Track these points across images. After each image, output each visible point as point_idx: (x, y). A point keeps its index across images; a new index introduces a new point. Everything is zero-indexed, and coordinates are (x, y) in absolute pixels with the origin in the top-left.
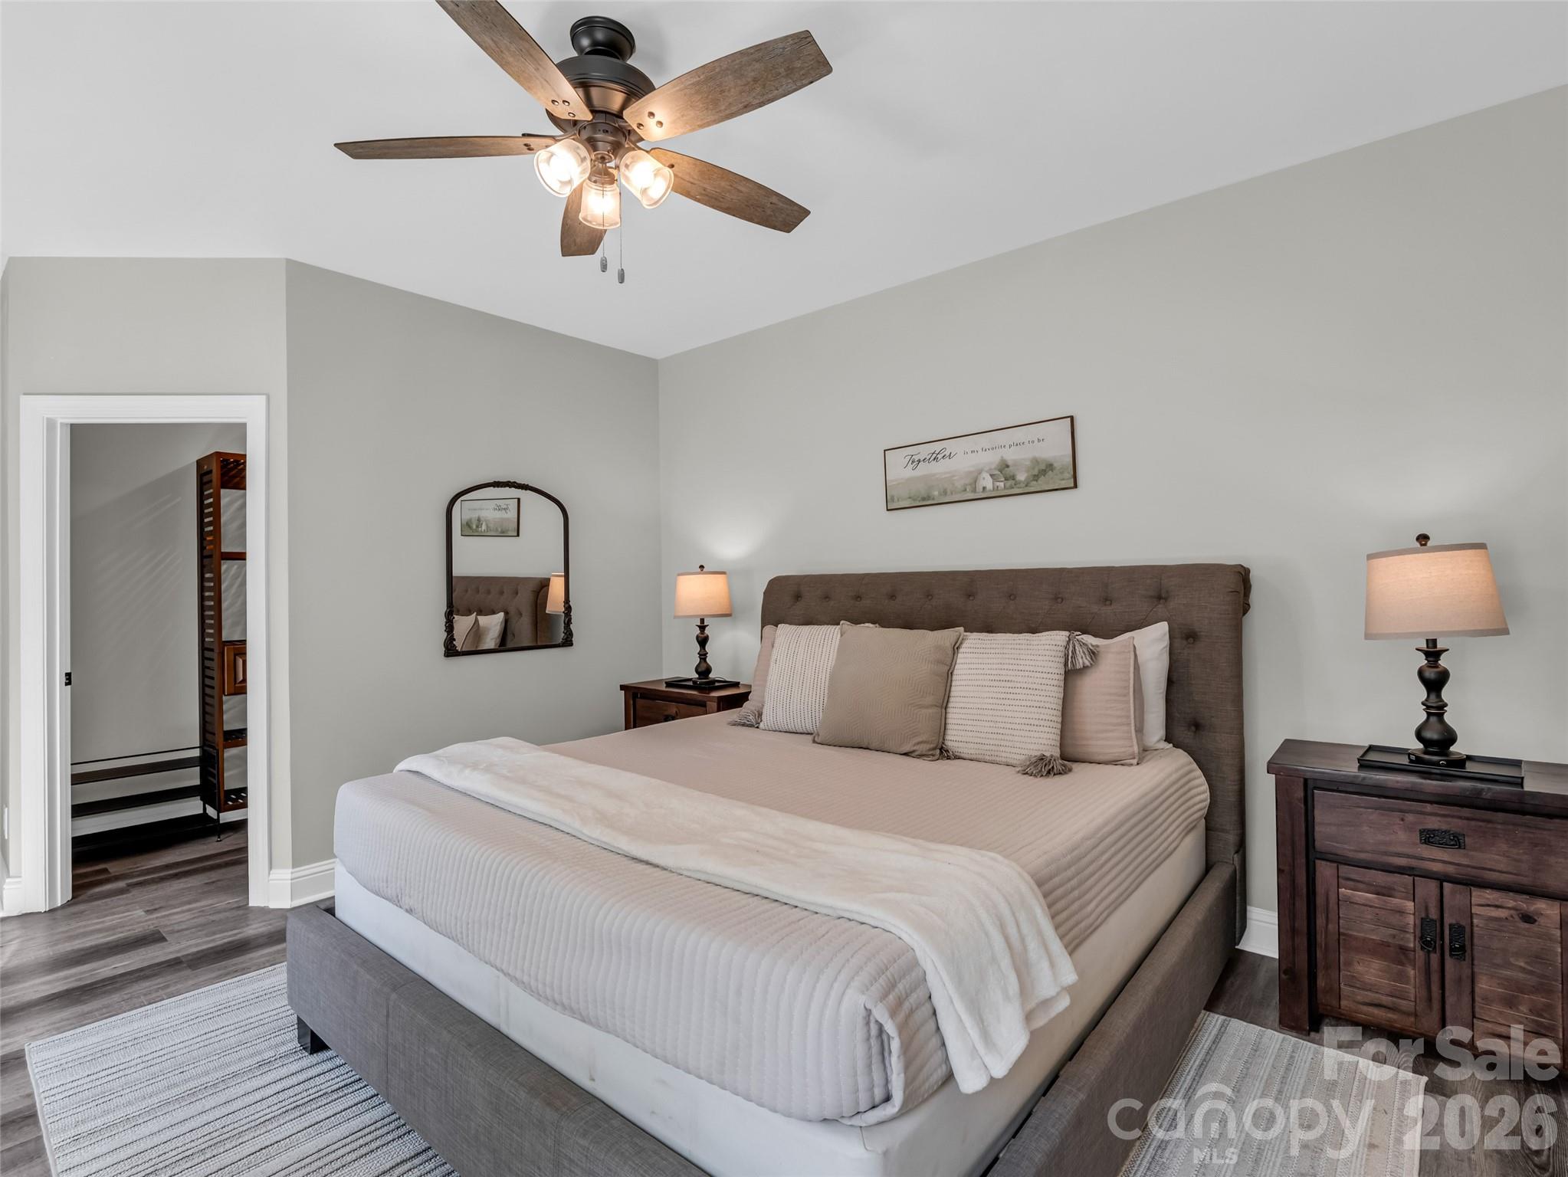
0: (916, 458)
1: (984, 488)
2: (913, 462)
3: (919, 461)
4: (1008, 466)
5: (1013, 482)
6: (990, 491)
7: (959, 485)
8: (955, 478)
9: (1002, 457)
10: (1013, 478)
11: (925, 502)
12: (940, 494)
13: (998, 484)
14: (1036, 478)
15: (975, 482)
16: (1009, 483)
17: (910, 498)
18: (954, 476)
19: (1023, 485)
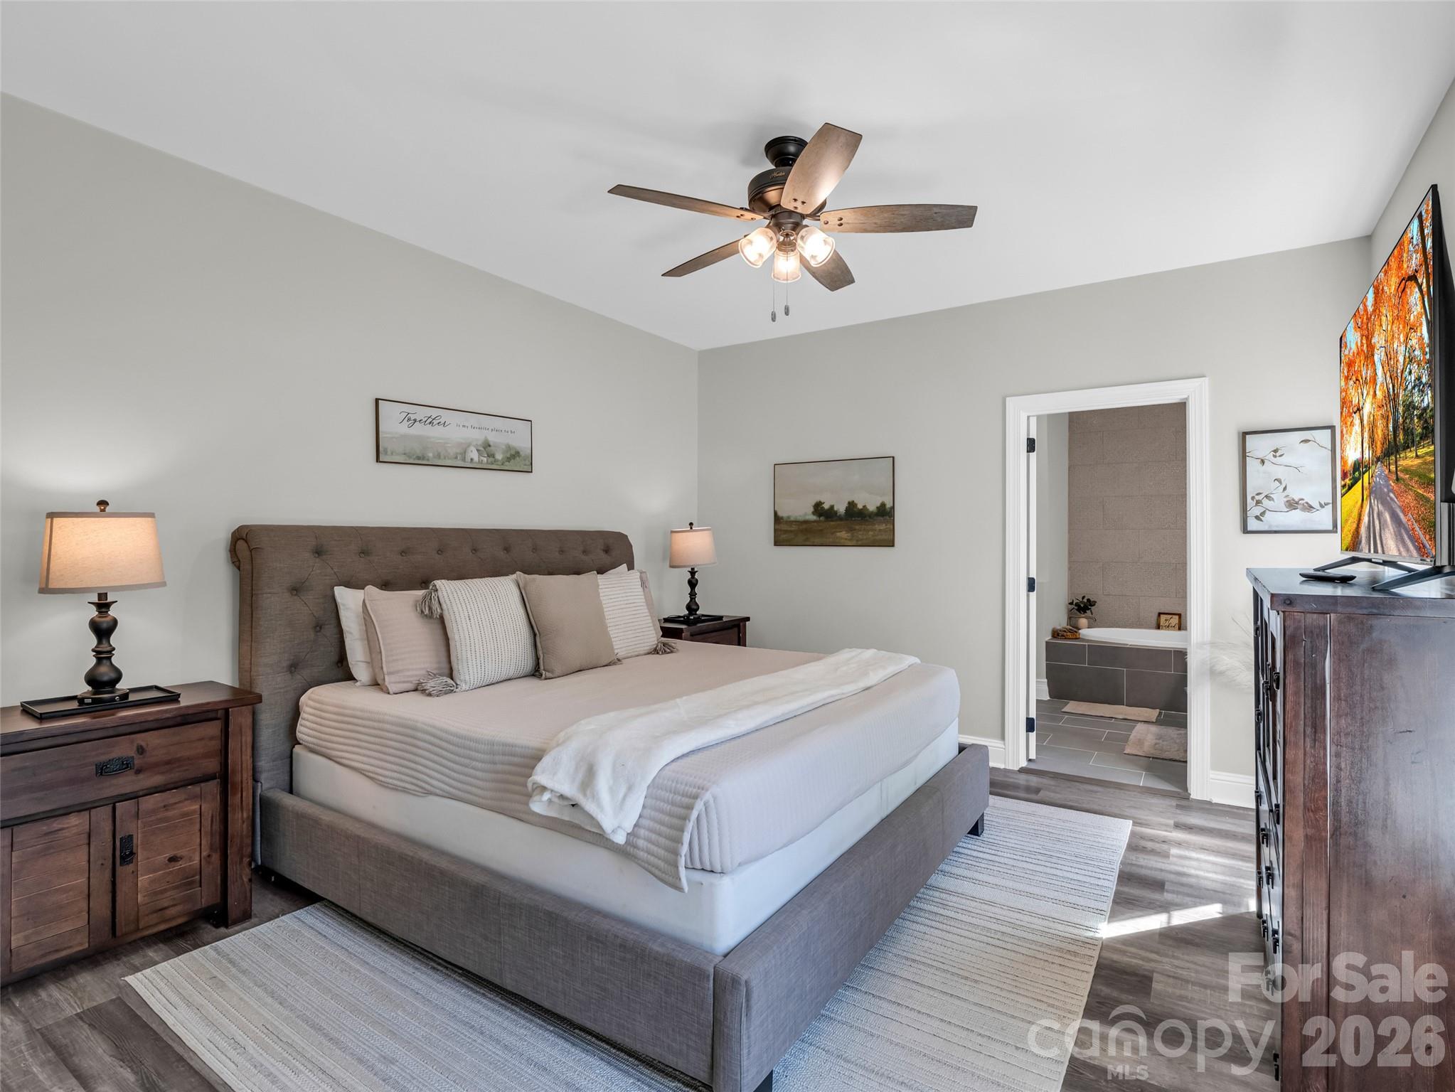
0: (413, 417)
1: (472, 459)
2: (409, 420)
3: (415, 420)
4: (490, 446)
5: (493, 459)
6: (476, 463)
7: (452, 451)
8: (449, 445)
9: (486, 437)
10: (493, 456)
11: (419, 460)
12: (434, 457)
13: (482, 458)
14: (509, 459)
15: (465, 452)
16: (491, 459)
17: (405, 454)
18: (448, 443)
19: (499, 463)
